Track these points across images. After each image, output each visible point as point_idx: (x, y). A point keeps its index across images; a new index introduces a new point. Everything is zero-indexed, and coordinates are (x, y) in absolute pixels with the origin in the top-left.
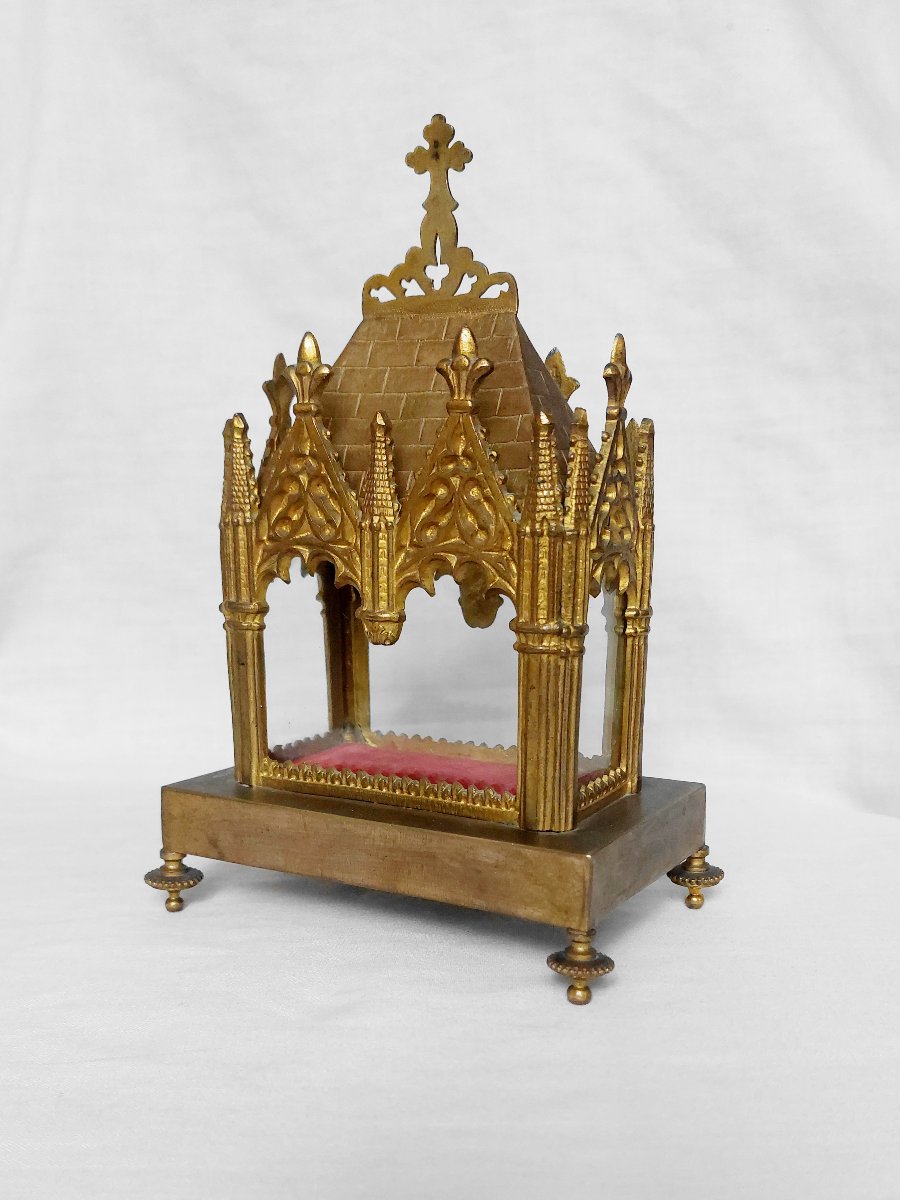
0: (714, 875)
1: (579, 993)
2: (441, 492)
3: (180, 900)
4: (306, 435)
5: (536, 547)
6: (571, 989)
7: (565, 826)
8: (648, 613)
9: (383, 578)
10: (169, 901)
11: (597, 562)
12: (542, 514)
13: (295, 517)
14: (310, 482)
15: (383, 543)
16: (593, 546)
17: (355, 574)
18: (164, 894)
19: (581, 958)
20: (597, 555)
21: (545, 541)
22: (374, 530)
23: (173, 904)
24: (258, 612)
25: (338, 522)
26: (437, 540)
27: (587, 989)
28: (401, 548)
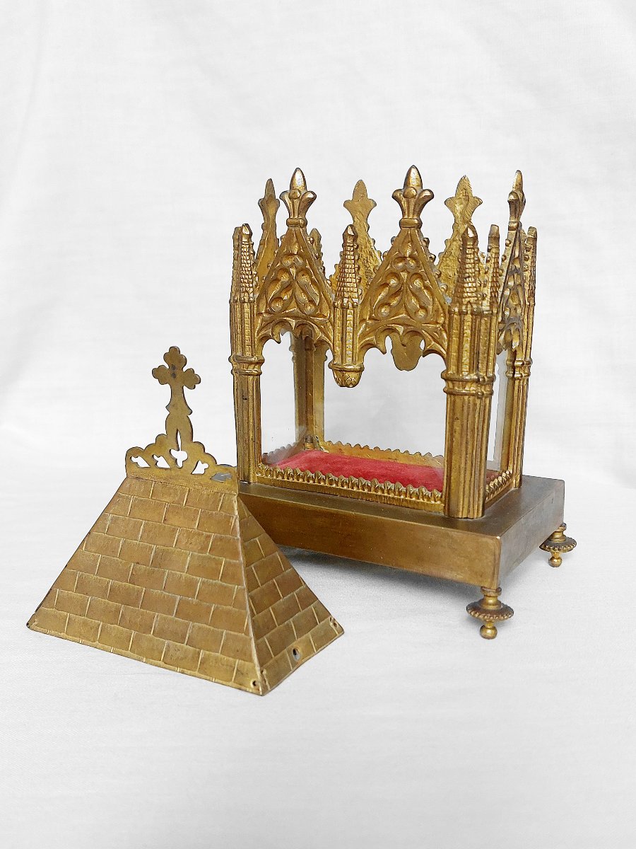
0: (570, 544)
1: (489, 631)
2: (393, 282)
4: (295, 240)
5: (462, 323)
6: (483, 628)
7: (477, 515)
8: (529, 363)
9: (349, 341)
11: (501, 331)
12: (468, 299)
13: (285, 298)
14: (297, 274)
15: (350, 317)
16: (500, 319)
17: (328, 337)
19: (491, 608)
20: (502, 326)
21: (469, 318)
22: (344, 308)
24: (257, 363)
25: (317, 302)
26: (389, 316)
27: (494, 628)
28: (363, 320)
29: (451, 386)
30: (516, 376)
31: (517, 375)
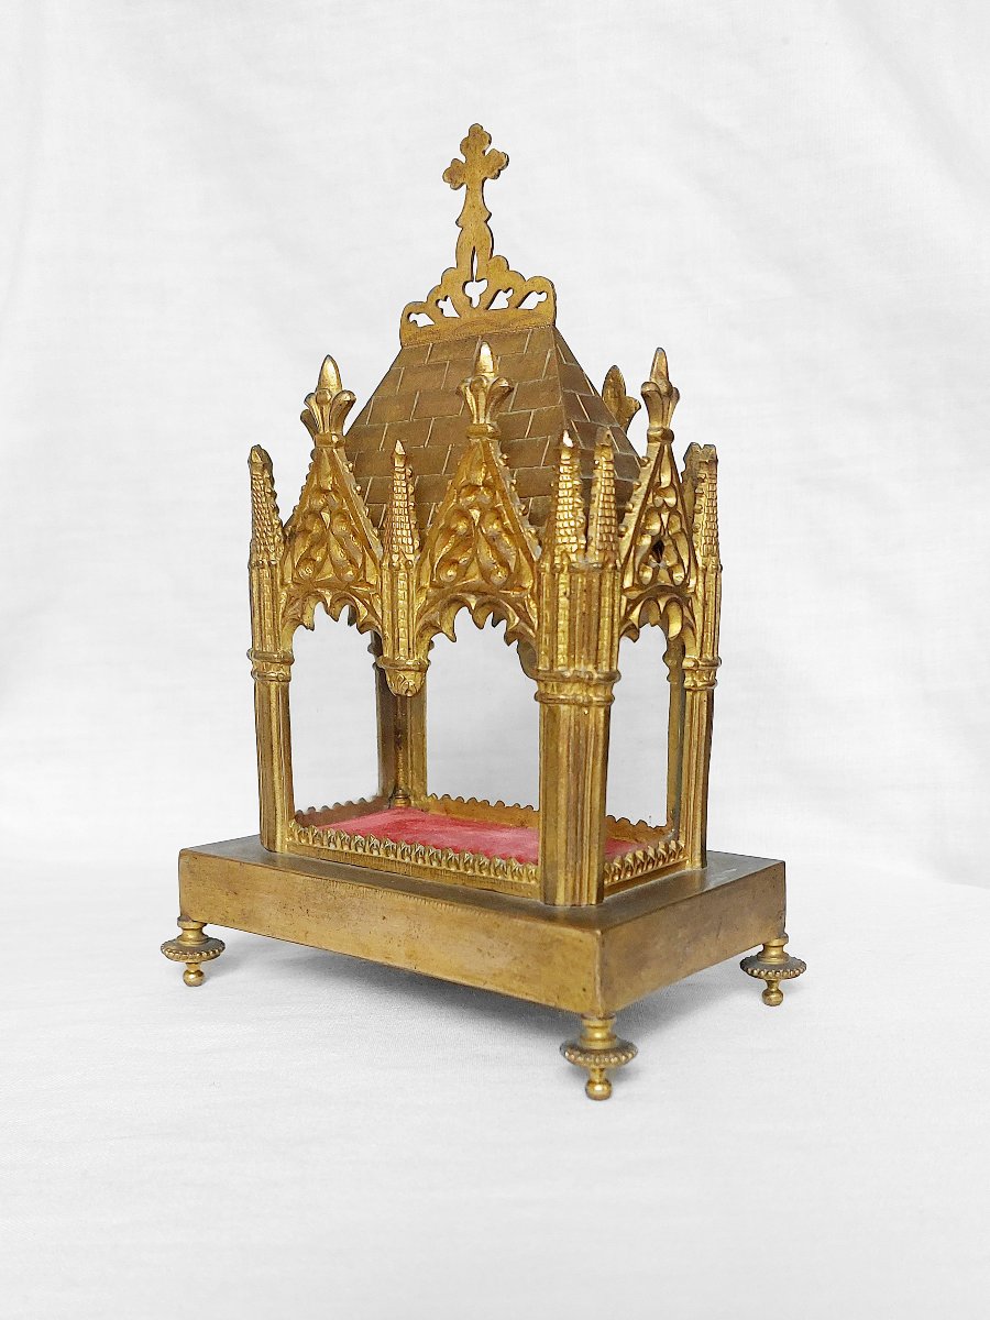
1: (598, 1088)
2: (462, 526)
3: (200, 974)
4: (329, 469)
6: (591, 1082)
7: (589, 899)
8: (715, 664)
9: (402, 622)
10: (187, 972)
11: (632, 603)
12: (563, 547)
13: (318, 559)
14: (332, 519)
15: (402, 584)
16: (628, 583)
17: (375, 617)
18: (181, 966)
19: (599, 1046)
20: (635, 594)
21: (564, 578)
22: (394, 572)
23: (192, 976)
24: (283, 662)
25: (360, 563)
26: (457, 579)
27: (607, 1082)
28: (420, 589)
29: (543, 690)
30: (686, 685)
31: (688, 683)
